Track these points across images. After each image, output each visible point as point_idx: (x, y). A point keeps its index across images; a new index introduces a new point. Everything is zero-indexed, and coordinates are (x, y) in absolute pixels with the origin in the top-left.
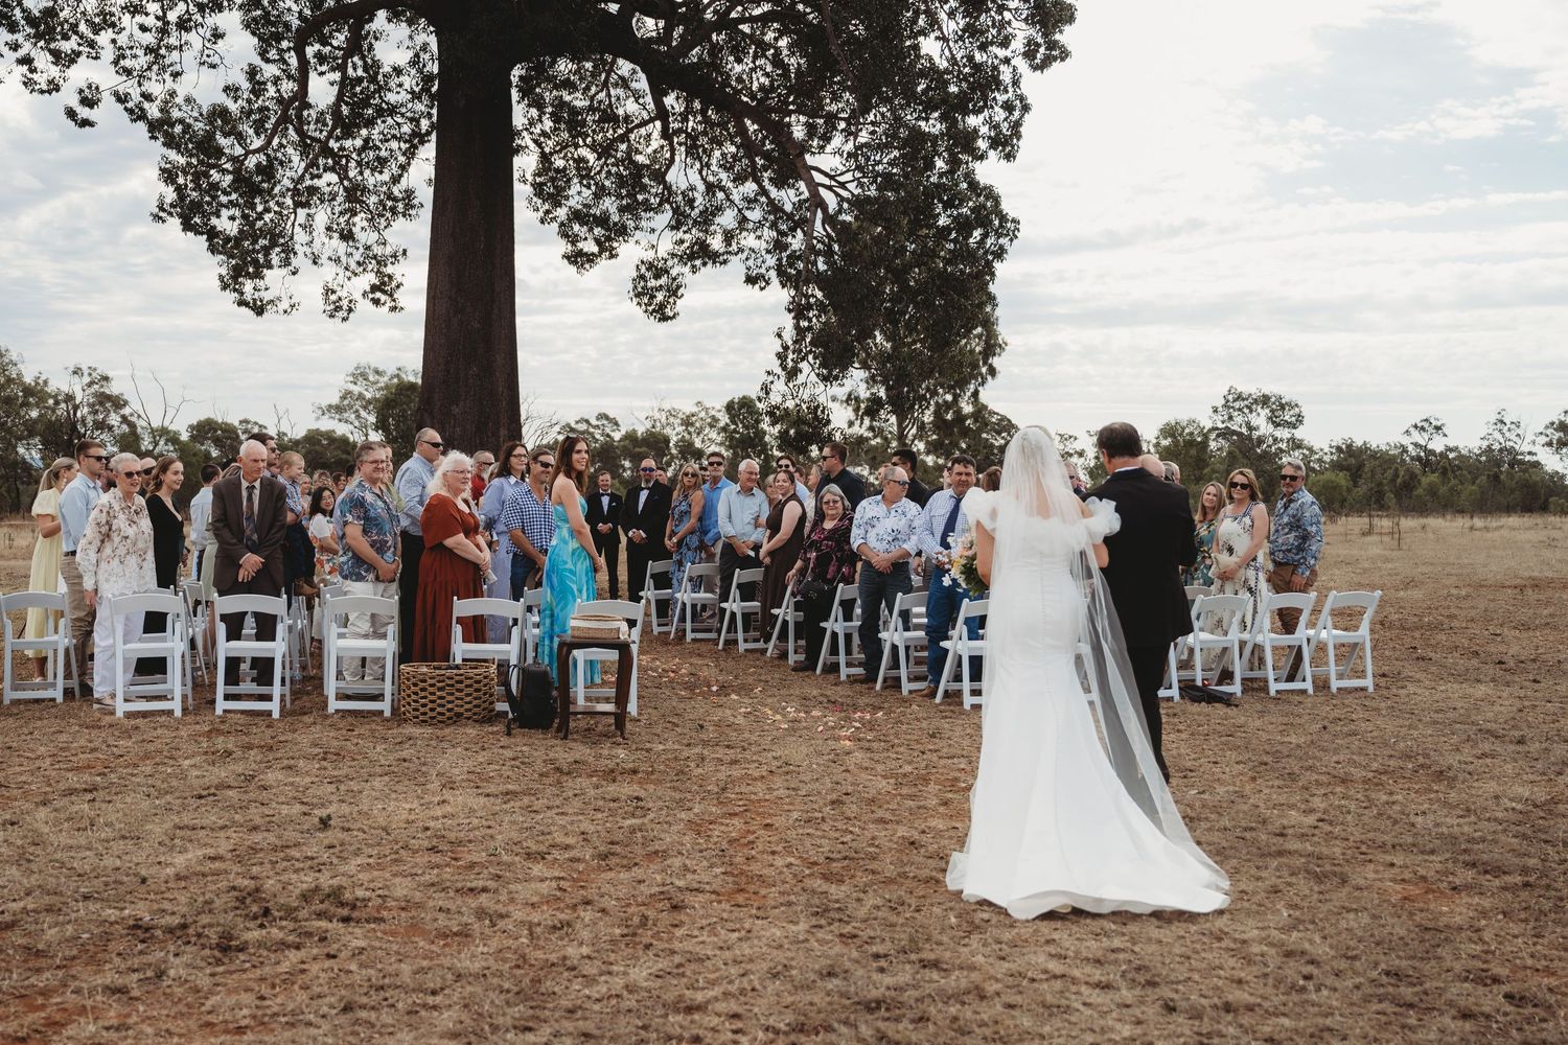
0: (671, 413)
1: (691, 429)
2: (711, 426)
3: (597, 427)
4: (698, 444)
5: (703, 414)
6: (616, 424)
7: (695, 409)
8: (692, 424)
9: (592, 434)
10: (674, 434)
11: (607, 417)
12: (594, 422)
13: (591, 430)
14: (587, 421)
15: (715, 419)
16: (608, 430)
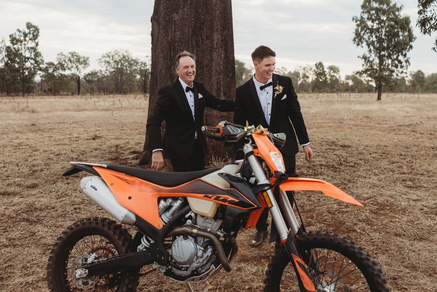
0: (300, 67)
1: (305, 71)
2: (310, 70)
3: (281, 70)
4: (307, 75)
5: (308, 67)
6: (286, 69)
7: (306, 66)
8: (305, 70)
9: (280, 72)
10: (301, 72)
11: (284, 68)
12: (280, 69)
13: (280, 71)
14: (279, 69)
15: (311, 69)
16: (284, 71)
